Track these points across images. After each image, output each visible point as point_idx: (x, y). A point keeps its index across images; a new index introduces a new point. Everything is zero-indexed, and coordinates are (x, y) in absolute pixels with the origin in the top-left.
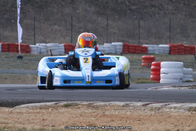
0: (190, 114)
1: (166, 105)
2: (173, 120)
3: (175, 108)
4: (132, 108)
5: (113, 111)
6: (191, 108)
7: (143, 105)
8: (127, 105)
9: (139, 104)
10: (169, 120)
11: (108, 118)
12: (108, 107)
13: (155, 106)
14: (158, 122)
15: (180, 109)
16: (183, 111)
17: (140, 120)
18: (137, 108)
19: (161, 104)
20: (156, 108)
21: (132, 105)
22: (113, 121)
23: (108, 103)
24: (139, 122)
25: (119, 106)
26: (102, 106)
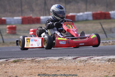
0: (110, 64)
1: (91, 58)
2: (103, 68)
3: (98, 60)
4: (65, 61)
5: (52, 64)
6: (110, 59)
7: (73, 59)
8: (61, 59)
9: (70, 58)
10: (100, 69)
11: (53, 69)
12: (47, 61)
13: (82, 59)
14: (93, 70)
15: (102, 60)
16: (104, 61)
17: (79, 70)
18: (69, 61)
19: (87, 57)
20: (83, 60)
21: (65, 59)
22: (59, 71)
23: (46, 58)
24: (79, 71)
25: (55, 60)
26: (42, 61)
